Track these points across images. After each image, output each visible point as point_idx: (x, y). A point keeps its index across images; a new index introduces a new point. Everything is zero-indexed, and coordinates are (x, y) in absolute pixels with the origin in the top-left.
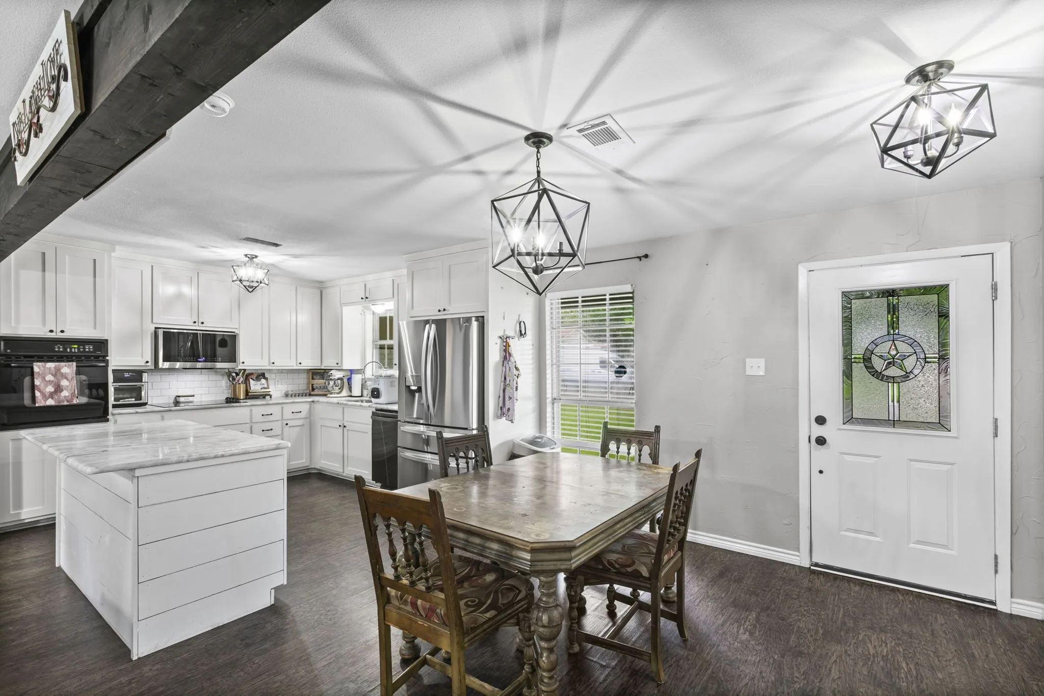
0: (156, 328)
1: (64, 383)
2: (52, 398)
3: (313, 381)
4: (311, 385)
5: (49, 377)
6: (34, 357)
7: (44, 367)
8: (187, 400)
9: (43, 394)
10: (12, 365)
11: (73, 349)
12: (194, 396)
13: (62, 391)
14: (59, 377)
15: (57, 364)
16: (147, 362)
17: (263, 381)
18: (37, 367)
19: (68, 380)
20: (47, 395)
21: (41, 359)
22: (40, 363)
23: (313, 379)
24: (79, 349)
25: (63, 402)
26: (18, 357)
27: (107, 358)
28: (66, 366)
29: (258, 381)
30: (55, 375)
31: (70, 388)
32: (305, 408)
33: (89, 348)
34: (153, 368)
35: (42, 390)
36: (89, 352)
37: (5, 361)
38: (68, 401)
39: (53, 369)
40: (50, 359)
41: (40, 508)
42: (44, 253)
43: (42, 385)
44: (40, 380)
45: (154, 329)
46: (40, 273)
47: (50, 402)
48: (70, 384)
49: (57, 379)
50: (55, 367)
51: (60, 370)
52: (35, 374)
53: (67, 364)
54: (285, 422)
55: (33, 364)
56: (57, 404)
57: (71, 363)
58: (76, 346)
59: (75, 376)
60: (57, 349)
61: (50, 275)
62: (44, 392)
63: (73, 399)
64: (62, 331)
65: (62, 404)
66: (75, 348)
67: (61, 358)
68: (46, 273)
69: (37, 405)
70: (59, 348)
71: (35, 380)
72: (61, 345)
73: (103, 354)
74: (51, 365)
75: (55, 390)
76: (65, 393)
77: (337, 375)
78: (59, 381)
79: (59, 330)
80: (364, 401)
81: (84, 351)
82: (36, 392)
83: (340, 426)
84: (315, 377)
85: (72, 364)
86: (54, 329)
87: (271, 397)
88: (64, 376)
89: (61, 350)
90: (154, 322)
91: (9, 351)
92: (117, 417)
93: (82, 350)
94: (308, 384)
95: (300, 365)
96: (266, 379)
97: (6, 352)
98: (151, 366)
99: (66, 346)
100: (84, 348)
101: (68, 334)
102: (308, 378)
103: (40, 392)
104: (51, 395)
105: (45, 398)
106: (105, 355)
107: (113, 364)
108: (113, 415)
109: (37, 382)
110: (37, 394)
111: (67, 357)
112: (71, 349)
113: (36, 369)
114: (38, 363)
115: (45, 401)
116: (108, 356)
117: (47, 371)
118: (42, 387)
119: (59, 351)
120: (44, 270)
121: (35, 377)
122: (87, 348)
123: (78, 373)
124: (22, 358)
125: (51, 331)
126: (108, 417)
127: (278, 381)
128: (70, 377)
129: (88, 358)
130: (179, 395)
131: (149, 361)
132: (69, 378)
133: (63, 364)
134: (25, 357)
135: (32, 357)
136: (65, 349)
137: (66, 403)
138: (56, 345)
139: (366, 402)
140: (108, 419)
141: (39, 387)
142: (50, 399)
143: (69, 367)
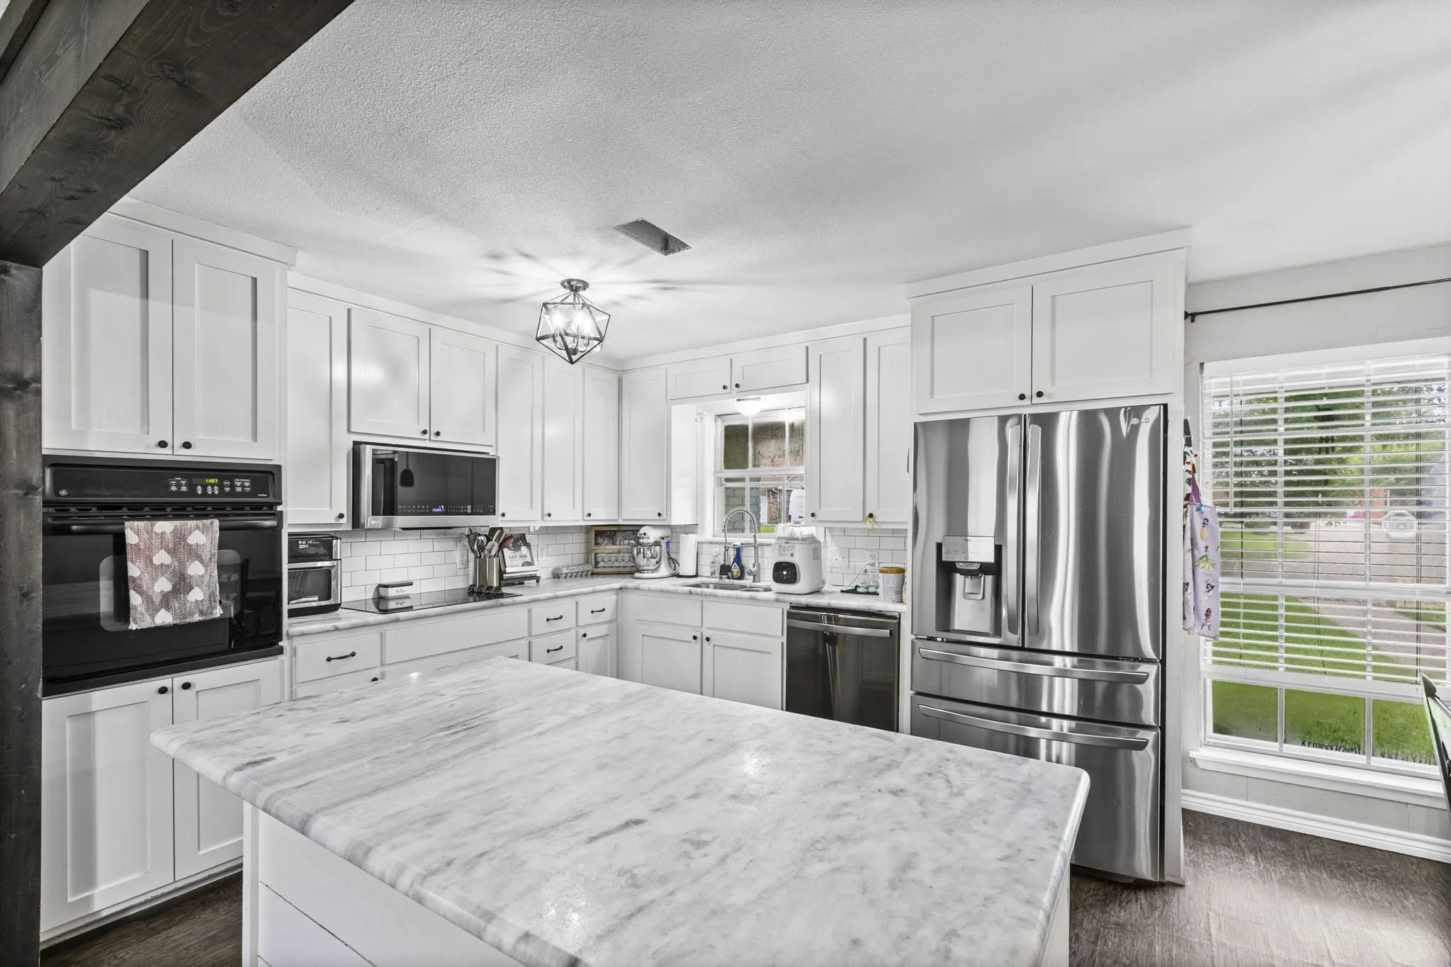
0: (355, 443)
1: (195, 569)
2: (168, 608)
3: (597, 547)
4: (593, 556)
5: (162, 557)
6: (120, 508)
7: (149, 532)
8: (400, 594)
9: (148, 598)
10: (74, 527)
11: (209, 487)
12: (411, 584)
13: (191, 589)
14: (184, 556)
15: (178, 523)
16: (341, 516)
17: (524, 550)
18: (134, 532)
19: (202, 562)
20: (157, 600)
21: (138, 511)
22: (140, 523)
23: (596, 544)
24: (221, 487)
25: (192, 614)
26: (84, 507)
27: (279, 508)
28: (197, 528)
29: (517, 551)
30: (173, 552)
31: (207, 579)
32: (608, 601)
33: (243, 486)
34: (351, 529)
35: (145, 588)
36: (243, 494)
37: (54, 518)
38: (201, 613)
39: (169, 536)
40: (159, 512)
41: (136, 876)
42: (147, 252)
43: (146, 576)
44: (142, 564)
45: (351, 445)
46: (137, 302)
47: (164, 618)
48: (206, 571)
49: (179, 561)
50: (174, 532)
51: (185, 540)
52: (128, 549)
53: (200, 523)
54: (582, 632)
55: (124, 524)
56: (178, 622)
57: (209, 521)
58: (212, 481)
59: (216, 551)
60: (174, 488)
61: (158, 307)
62: (150, 593)
63: (213, 608)
64: (187, 445)
65: (188, 620)
66: (212, 485)
67: (181, 510)
68: (151, 301)
69: (133, 626)
70: (179, 485)
71: (129, 564)
72: (183, 478)
73: (270, 500)
74: (165, 527)
75: (174, 587)
76: (196, 595)
77: (652, 535)
78: (183, 566)
79: (179, 441)
80: (711, 586)
81: (233, 493)
82: (132, 594)
83: (695, 638)
84: (600, 540)
85: (212, 523)
86: (169, 441)
87: (538, 581)
88: (194, 554)
89: (184, 489)
90: (353, 430)
91: (63, 492)
92: (296, 641)
93: (227, 489)
94: (588, 553)
95: (589, 518)
96: (528, 545)
97: (57, 494)
98: (346, 524)
99: (195, 481)
100: (233, 486)
101: (199, 453)
102: (588, 542)
103: (141, 593)
104: (166, 600)
105: (153, 610)
106: (278, 501)
107: (290, 521)
108: (290, 637)
109: (134, 570)
110: (135, 599)
111: (195, 506)
112: (204, 487)
113: (131, 538)
114: (136, 523)
115: (153, 617)
116: (280, 504)
117: (156, 542)
118: (145, 583)
119: (179, 494)
120: (145, 294)
121: (129, 556)
122: (239, 484)
123: (222, 545)
124: (94, 509)
125: (163, 444)
126: (280, 644)
127: (542, 549)
128: (206, 555)
129: (238, 508)
130: (384, 582)
131: (345, 513)
132: (204, 557)
133: (191, 523)
134: (102, 507)
135: (117, 507)
136: (192, 488)
137: (197, 618)
138: (173, 477)
139: (715, 588)
140: (282, 648)
141: (138, 582)
142: (163, 611)
143: (204, 530)
